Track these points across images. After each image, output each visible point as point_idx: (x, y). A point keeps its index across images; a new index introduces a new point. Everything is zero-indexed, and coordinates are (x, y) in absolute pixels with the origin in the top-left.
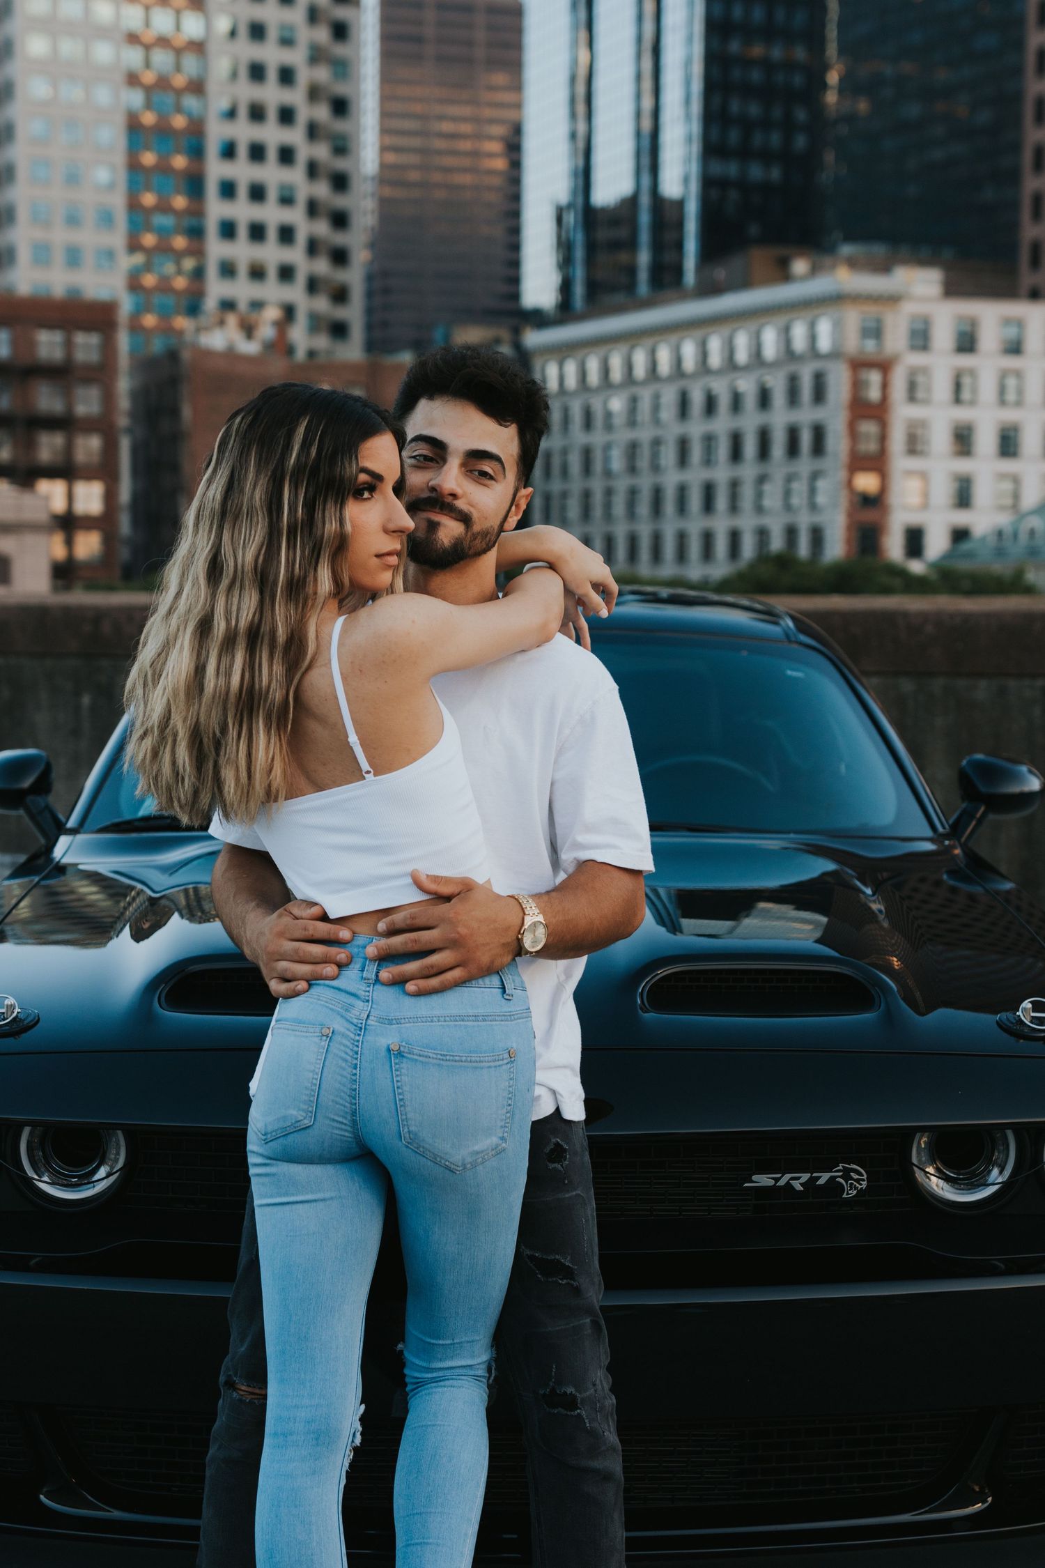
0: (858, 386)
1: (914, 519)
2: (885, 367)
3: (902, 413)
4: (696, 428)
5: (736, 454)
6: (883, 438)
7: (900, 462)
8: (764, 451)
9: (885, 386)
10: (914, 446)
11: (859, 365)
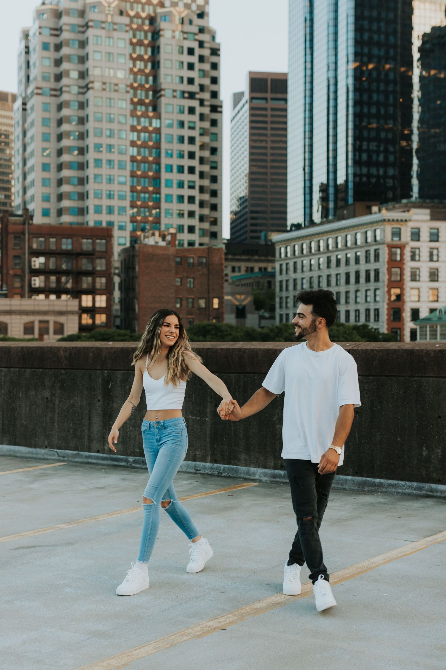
0: (391, 255)
1: (415, 306)
2: (402, 247)
3: (409, 265)
4: (333, 271)
5: (348, 282)
6: (402, 275)
7: (408, 284)
8: (357, 281)
9: (402, 255)
10: (414, 277)
11: (391, 247)
